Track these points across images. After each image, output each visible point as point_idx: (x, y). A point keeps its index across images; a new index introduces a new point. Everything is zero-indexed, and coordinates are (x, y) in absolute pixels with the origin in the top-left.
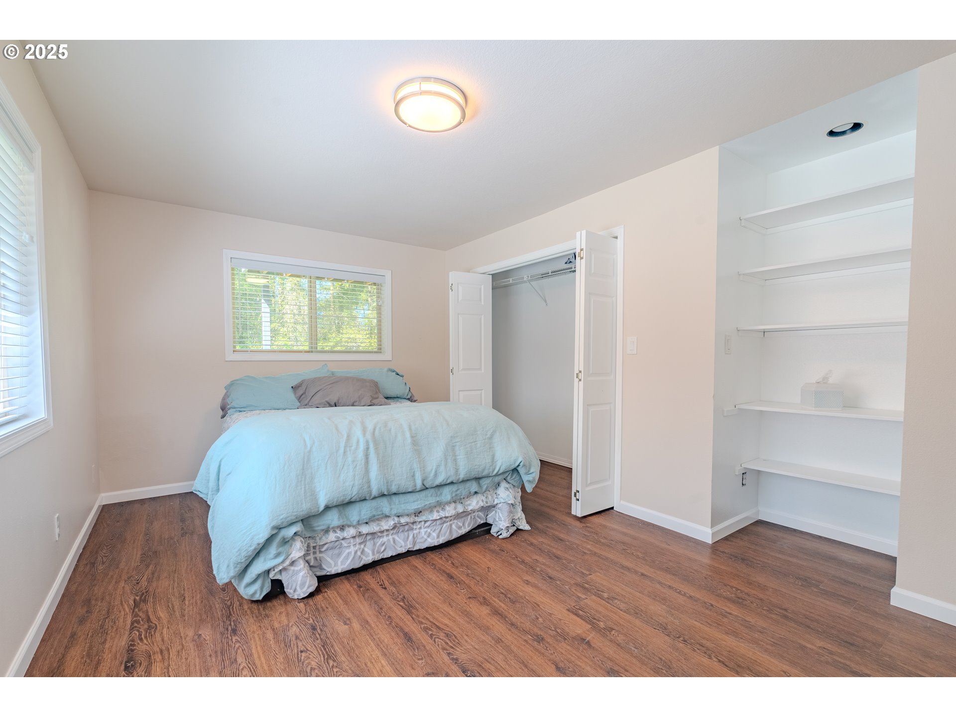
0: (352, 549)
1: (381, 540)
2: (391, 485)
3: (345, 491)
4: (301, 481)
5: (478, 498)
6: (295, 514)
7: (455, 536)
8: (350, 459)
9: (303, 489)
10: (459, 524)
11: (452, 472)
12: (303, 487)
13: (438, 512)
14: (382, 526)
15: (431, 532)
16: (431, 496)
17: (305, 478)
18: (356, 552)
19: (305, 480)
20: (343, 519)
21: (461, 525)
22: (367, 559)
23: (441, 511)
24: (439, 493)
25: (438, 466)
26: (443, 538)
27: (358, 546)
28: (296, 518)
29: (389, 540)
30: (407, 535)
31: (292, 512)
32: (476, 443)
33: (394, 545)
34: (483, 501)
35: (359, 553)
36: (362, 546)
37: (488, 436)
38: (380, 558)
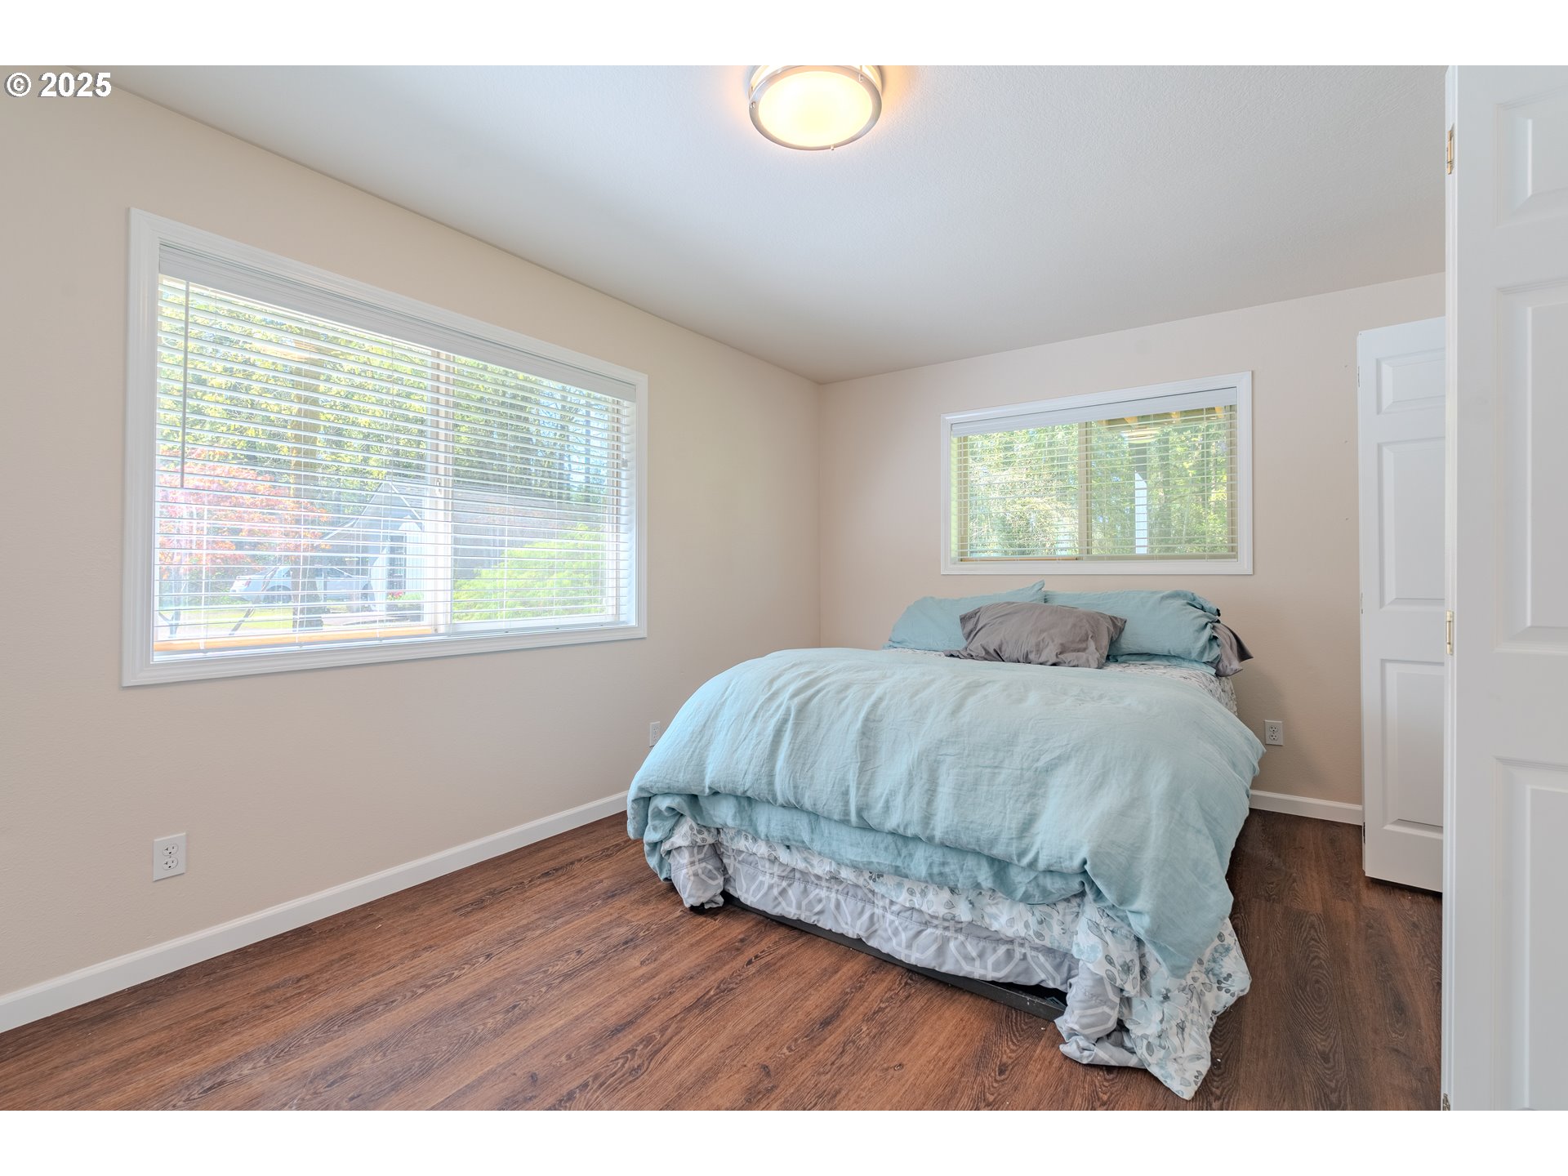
0: (767, 880)
1: (817, 891)
2: (803, 797)
3: (735, 776)
4: (694, 741)
5: (1015, 913)
6: (667, 781)
7: (948, 967)
8: (756, 730)
9: (690, 753)
10: (969, 947)
11: (916, 816)
12: (692, 749)
13: (911, 892)
14: (812, 866)
15: (900, 929)
16: (886, 849)
17: (700, 740)
18: (771, 887)
19: (699, 742)
20: (742, 820)
21: (974, 954)
22: (787, 909)
23: (918, 895)
24: (904, 852)
25: (893, 793)
26: (918, 955)
27: (776, 879)
28: (669, 788)
29: (828, 898)
30: (859, 909)
31: (664, 778)
32: (996, 771)
33: (836, 912)
34: (1027, 925)
35: (775, 891)
36: (784, 884)
37: (1040, 764)
38: (811, 922)
